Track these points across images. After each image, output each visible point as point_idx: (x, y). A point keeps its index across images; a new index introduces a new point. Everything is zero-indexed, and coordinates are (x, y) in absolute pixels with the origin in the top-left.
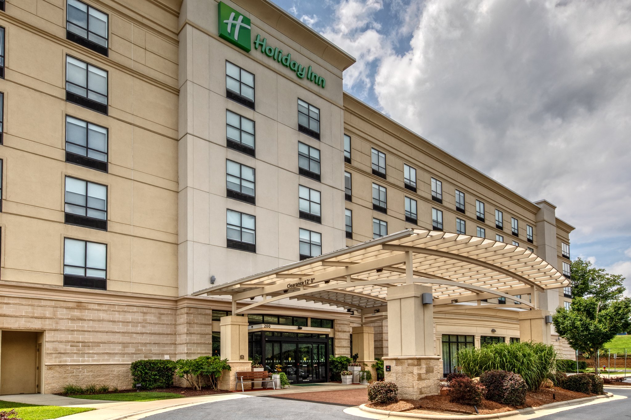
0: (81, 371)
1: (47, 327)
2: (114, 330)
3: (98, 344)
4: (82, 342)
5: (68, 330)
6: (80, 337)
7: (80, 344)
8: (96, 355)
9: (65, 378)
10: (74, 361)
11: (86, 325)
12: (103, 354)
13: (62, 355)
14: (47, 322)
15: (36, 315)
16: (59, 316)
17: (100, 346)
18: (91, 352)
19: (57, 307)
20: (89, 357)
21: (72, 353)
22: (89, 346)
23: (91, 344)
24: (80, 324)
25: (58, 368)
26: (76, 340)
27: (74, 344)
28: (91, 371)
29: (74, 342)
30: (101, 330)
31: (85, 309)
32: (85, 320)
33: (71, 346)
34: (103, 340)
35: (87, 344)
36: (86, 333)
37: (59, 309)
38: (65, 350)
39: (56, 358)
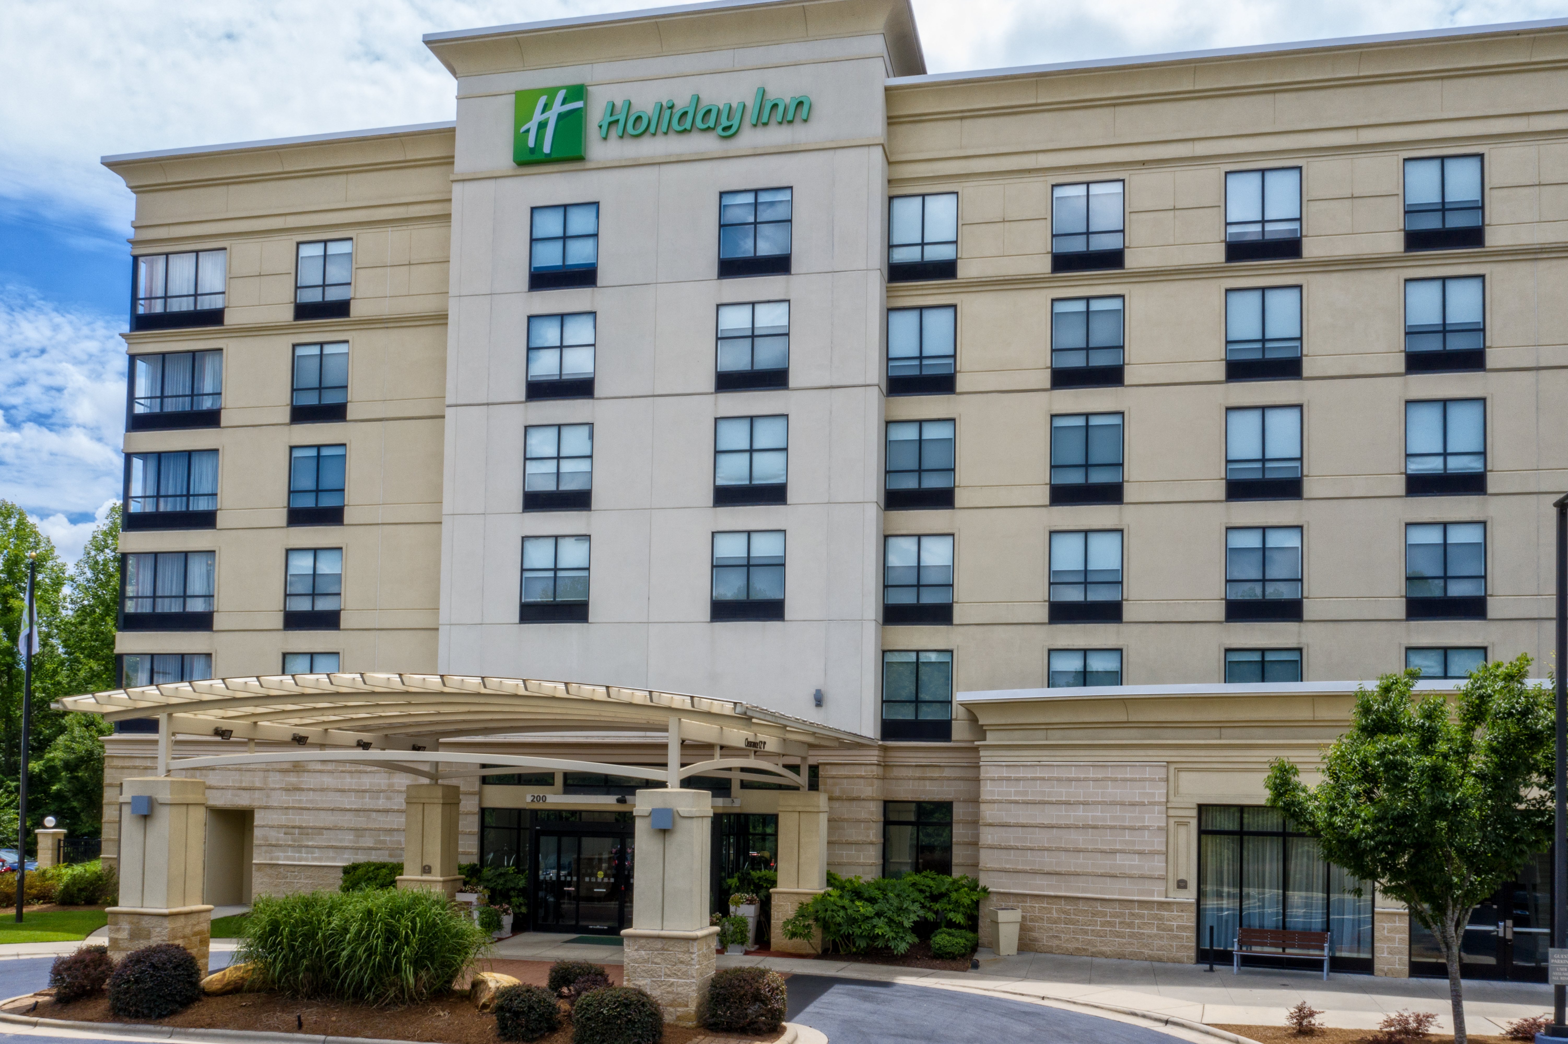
0: (296, 876)
1: (256, 804)
2: (342, 806)
3: (320, 830)
4: (299, 828)
5: (282, 808)
6: (297, 819)
7: (297, 831)
8: (316, 850)
9: (276, 886)
10: (288, 858)
11: (304, 799)
12: (328, 847)
13: (274, 848)
14: (257, 794)
15: (244, 785)
16: (272, 786)
17: (323, 835)
18: (310, 843)
19: (268, 771)
20: (307, 853)
21: (285, 845)
22: (308, 834)
23: (310, 831)
24: (297, 796)
25: (269, 871)
26: (290, 824)
27: (288, 829)
28: (310, 877)
29: (288, 827)
30: (325, 806)
31: (304, 771)
32: (302, 790)
33: (285, 834)
34: (327, 825)
35: (305, 831)
36: (305, 812)
37: (271, 774)
38: (278, 840)
39: (266, 852)
